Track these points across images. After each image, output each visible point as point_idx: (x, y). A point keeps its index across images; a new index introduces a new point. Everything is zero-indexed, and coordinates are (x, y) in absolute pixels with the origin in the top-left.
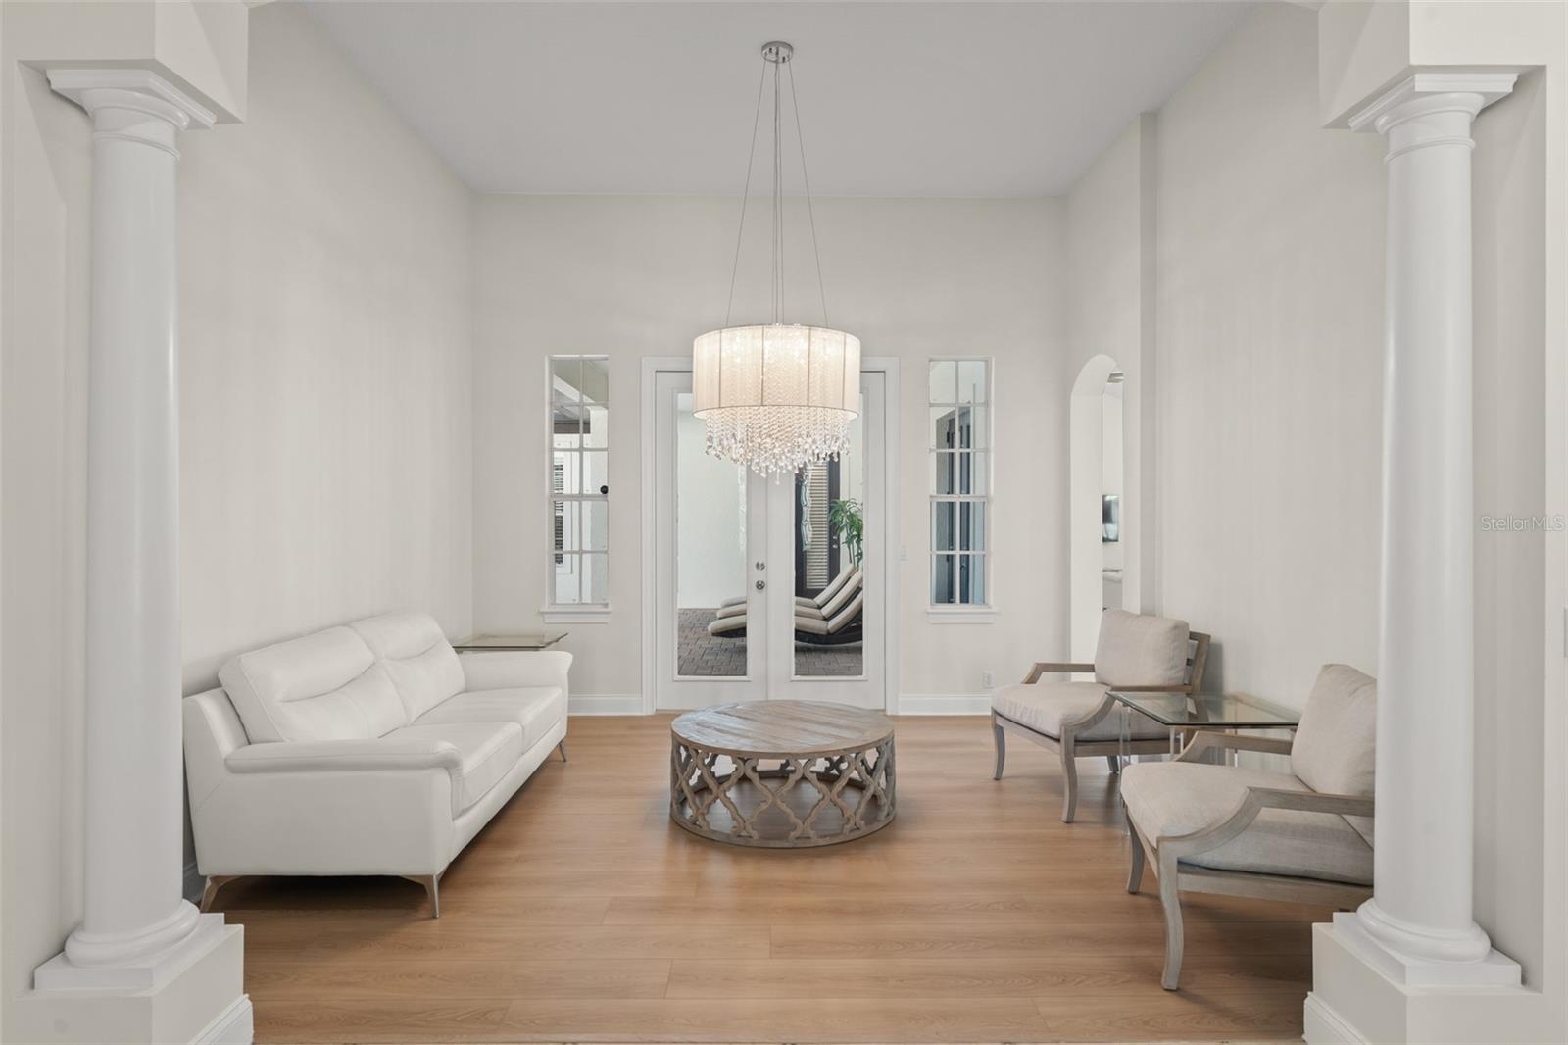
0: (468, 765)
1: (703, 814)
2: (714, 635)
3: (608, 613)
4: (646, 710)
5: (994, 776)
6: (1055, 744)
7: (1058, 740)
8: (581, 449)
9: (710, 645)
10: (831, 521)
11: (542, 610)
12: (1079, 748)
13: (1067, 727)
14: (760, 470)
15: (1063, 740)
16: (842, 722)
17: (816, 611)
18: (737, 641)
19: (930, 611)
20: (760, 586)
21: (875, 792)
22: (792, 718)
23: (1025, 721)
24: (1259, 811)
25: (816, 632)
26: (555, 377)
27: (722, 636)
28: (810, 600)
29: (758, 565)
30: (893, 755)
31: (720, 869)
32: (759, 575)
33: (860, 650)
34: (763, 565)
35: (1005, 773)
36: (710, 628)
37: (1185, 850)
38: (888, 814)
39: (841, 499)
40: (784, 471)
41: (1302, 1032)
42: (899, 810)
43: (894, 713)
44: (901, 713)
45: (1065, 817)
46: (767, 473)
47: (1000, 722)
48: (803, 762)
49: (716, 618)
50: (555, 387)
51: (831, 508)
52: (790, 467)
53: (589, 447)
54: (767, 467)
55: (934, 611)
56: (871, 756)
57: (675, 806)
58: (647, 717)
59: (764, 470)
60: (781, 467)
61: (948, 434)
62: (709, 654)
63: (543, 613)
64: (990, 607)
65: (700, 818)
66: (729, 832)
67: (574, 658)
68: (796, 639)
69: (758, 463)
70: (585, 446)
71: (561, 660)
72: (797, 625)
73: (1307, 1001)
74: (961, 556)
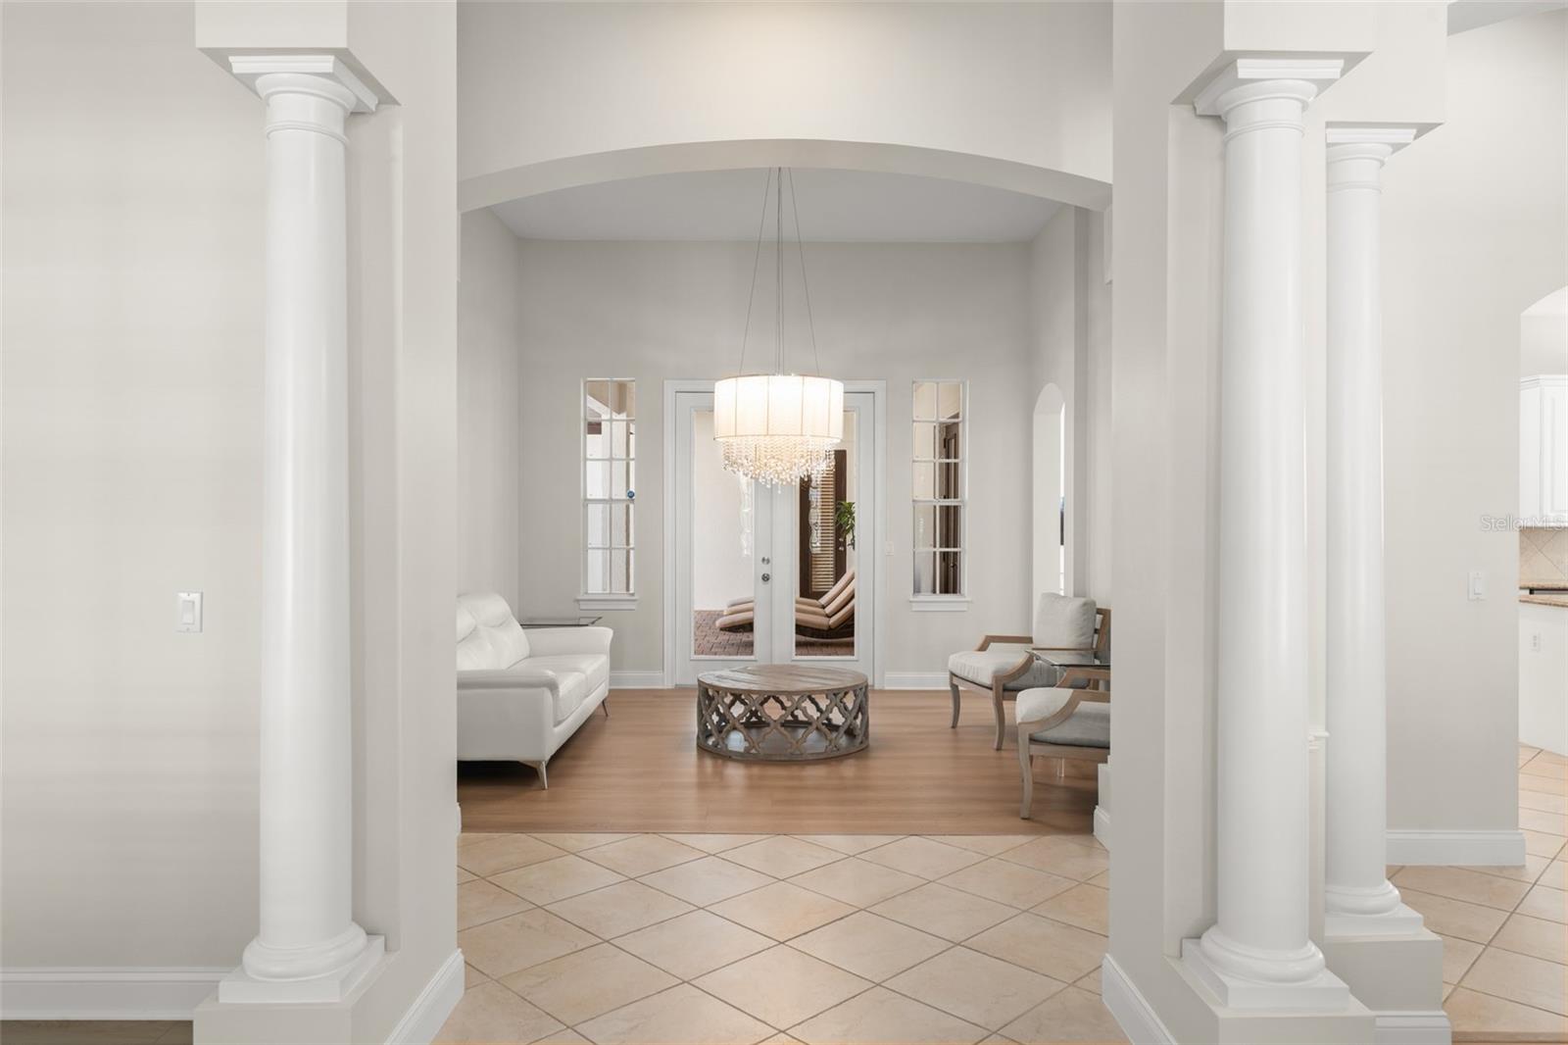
0: (562, 690)
1: (723, 739)
2: (721, 629)
3: (634, 600)
4: (668, 685)
5: (951, 725)
6: (989, 691)
7: (991, 689)
8: (611, 459)
9: (718, 641)
10: (837, 523)
11: (579, 598)
12: (1006, 694)
13: (997, 678)
14: (766, 482)
15: (994, 688)
16: (829, 676)
17: (821, 610)
18: (743, 637)
19: (912, 599)
20: (766, 578)
21: (851, 725)
22: (791, 674)
23: (970, 677)
24: (1078, 703)
25: (817, 627)
26: (588, 397)
27: (729, 631)
28: (815, 601)
29: (764, 560)
30: (867, 700)
31: (735, 773)
32: (765, 569)
33: (851, 645)
34: (768, 561)
35: (959, 724)
36: (718, 623)
37: (1033, 730)
38: (862, 742)
39: (848, 501)
40: (784, 483)
41: (1092, 830)
42: (871, 742)
43: (881, 688)
44: (887, 688)
45: (995, 746)
46: (772, 485)
47: (956, 681)
48: (796, 698)
49: (723, 616)
50: (588, 405)
51: (837, 510)
52: (789, 480)
53: (618, 457)
54: (772, 479)
55: (915, 599)
56: (850, 701)
57: (701, 736)
58: (668, 690)
59: (769, 482)
60: (782, 480)
61: (945, 440)
62: (717, 647)
63: (578, 601)
64: (963, 596)
65: (721, 743)
66: (742, 750)
67: (614, 633)
68: (797, 633)
69: (764, 478)
70: (614, 456)
71: (605, 634)
72: (797, 620)
73: (1096, 811)
74: (941, 552)
